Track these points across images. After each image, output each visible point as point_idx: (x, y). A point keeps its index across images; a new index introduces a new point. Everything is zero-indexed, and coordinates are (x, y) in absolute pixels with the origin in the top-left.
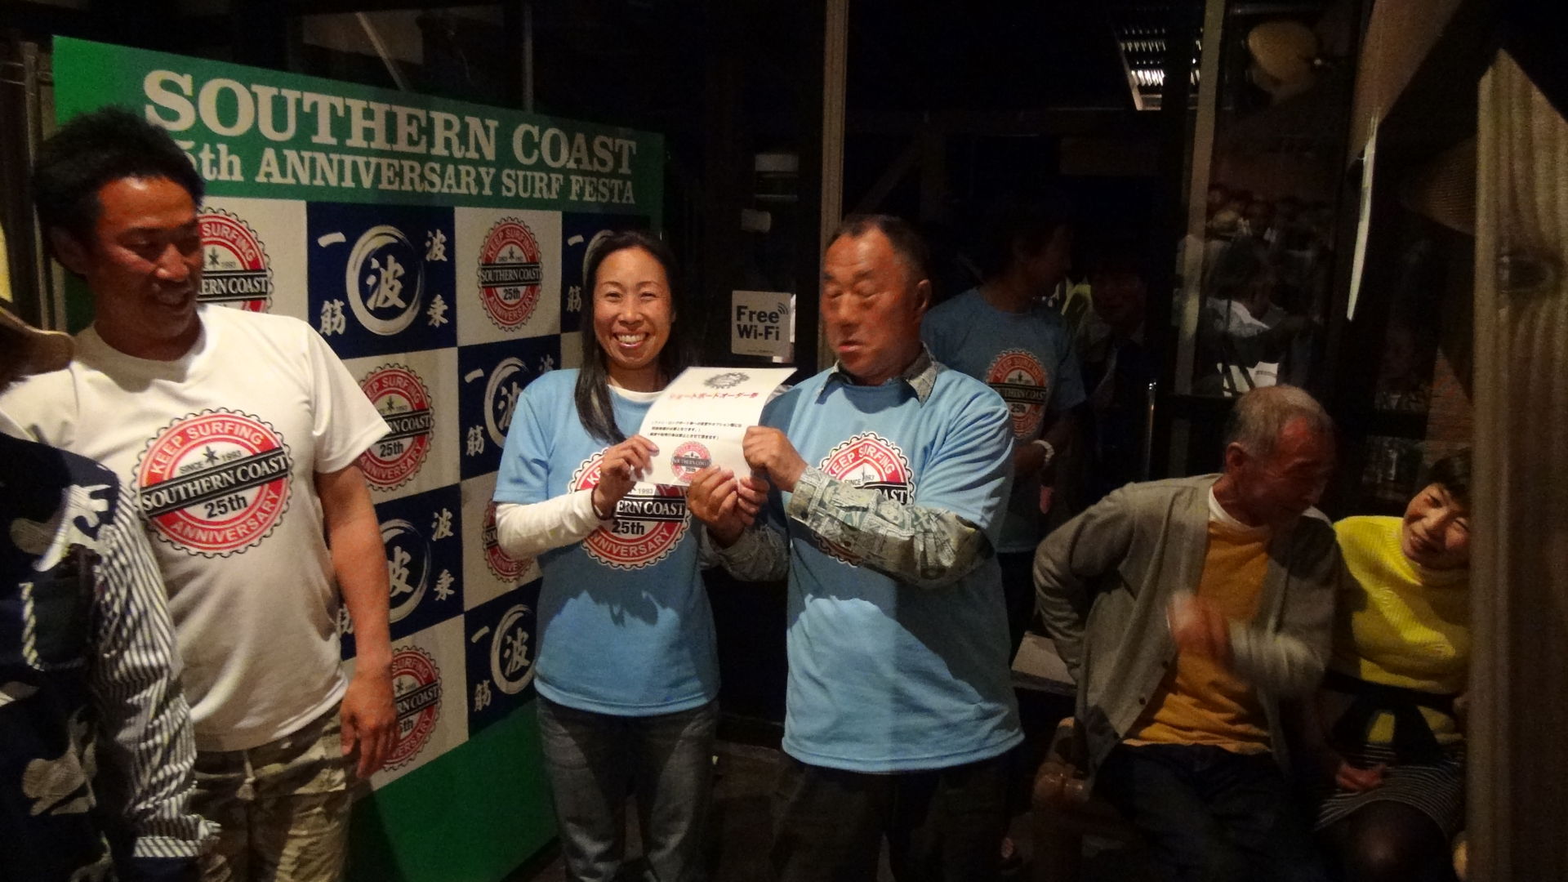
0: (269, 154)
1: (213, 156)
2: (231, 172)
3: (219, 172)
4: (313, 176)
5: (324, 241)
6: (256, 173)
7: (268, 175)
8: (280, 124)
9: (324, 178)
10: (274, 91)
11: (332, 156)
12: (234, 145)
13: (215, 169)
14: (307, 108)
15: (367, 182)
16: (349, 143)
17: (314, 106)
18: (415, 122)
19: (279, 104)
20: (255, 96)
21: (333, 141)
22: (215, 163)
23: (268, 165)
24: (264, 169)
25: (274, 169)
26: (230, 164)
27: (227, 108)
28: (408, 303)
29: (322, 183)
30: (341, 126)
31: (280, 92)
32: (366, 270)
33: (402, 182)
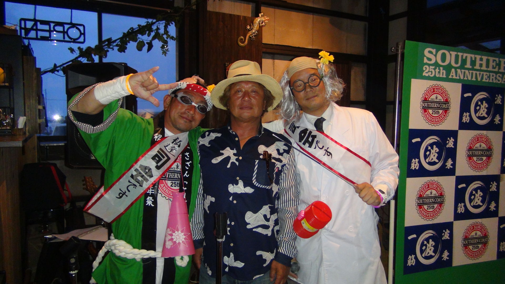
0: (453, 70)
1: (439, 70)
2: (443, 75)
3: (440, 75)
4: (464, 77)
5: (466, 95)
6: (449, 76)
7: (452, 76)
8: (456, 62)
9: (467, 77)
10: (456, 53)
11: (470, 71)
12: (444, 68)
13: (439, 74)
14: (464, 58)
15: (479, 79)
16: (475, 68)
17: (466, 57)
18: (495, 62)
19: (457, 57)
20: (451, 55)
21: (471, 67)
22: (439, 72)
23: (453, 73)
24: (451, 74)
25: (454, 74)
26: (443, 73)
27: (444, 58)
28: (488, 116)
29: (466, 79)
30: (473, 63)
31: (457, 53)
32: (477, 105)
33: (489, 80)
